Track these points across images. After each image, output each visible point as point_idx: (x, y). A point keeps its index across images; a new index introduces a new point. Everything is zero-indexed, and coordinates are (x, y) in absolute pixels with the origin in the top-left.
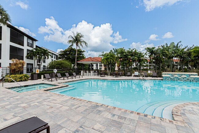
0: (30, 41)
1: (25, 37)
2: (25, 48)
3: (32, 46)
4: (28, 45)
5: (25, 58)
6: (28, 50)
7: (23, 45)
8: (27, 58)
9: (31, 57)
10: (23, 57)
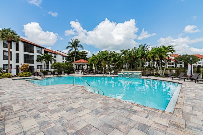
0: (39, 49)
1: (35, 47)
2: (35, 54)
3: (41, 52)
4: (38, 52)
5: (35, 62)
6: (37, 56)
7: (33, 53)
8: (37, 62)
9: (40, 61)
10: (34, 61)
